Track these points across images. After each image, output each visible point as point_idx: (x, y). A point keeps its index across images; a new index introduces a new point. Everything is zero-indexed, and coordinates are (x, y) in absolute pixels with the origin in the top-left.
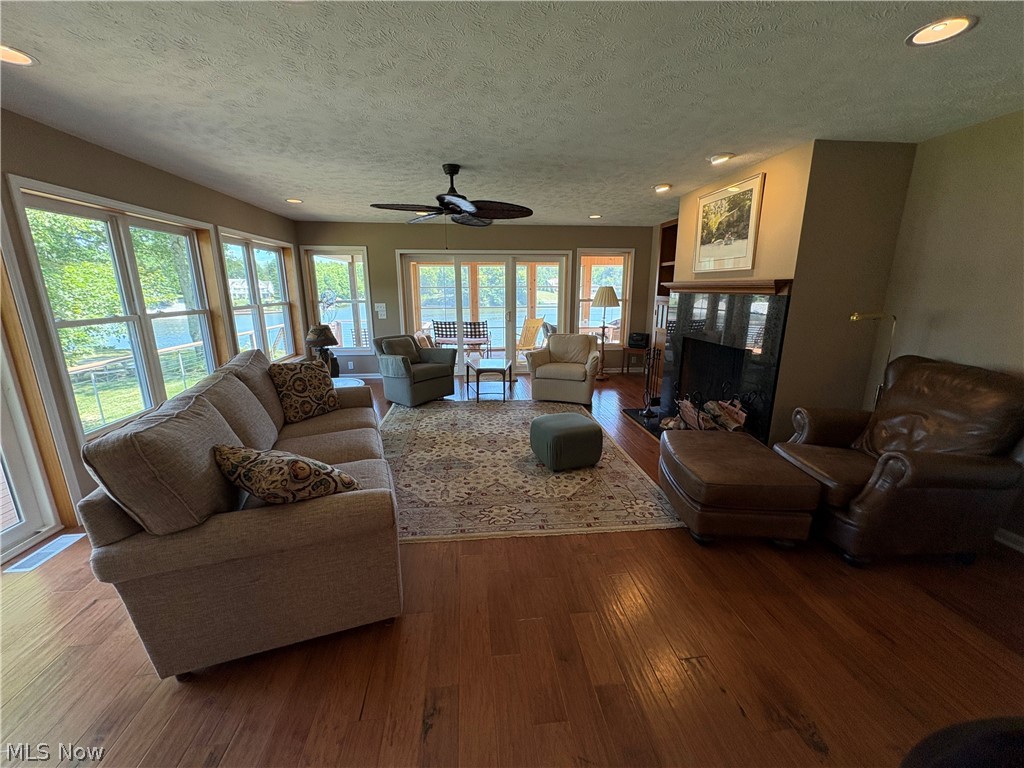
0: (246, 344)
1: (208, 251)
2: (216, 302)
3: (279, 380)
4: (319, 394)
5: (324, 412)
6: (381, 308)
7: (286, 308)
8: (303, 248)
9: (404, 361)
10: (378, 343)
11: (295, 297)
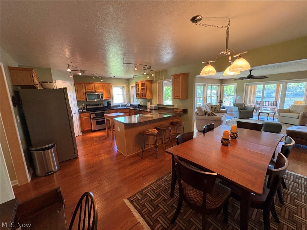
0: (208, 102)
1: (206, 88)
2: (205, 96)
3: (212, 107)
4: (218, 109)
5: (218, 113)
6: (238, 97)
7: (217, 97)
8: (222, 85)
9: (239, 108)
10: (234, 105)
11: (219, 95)
